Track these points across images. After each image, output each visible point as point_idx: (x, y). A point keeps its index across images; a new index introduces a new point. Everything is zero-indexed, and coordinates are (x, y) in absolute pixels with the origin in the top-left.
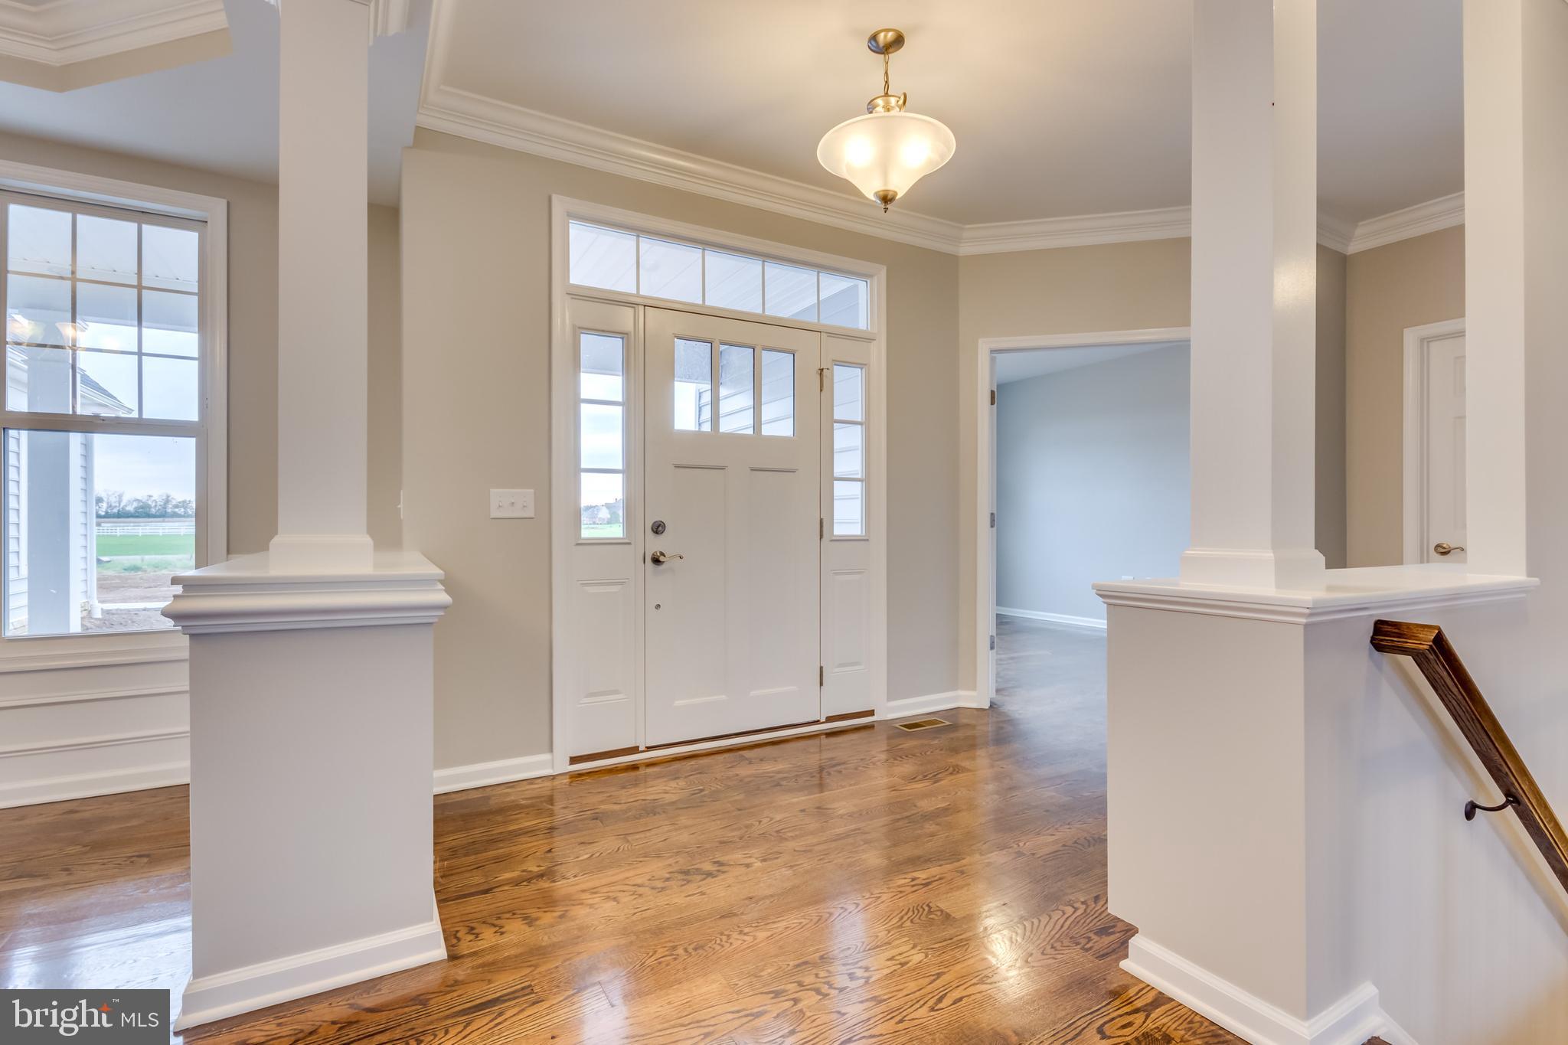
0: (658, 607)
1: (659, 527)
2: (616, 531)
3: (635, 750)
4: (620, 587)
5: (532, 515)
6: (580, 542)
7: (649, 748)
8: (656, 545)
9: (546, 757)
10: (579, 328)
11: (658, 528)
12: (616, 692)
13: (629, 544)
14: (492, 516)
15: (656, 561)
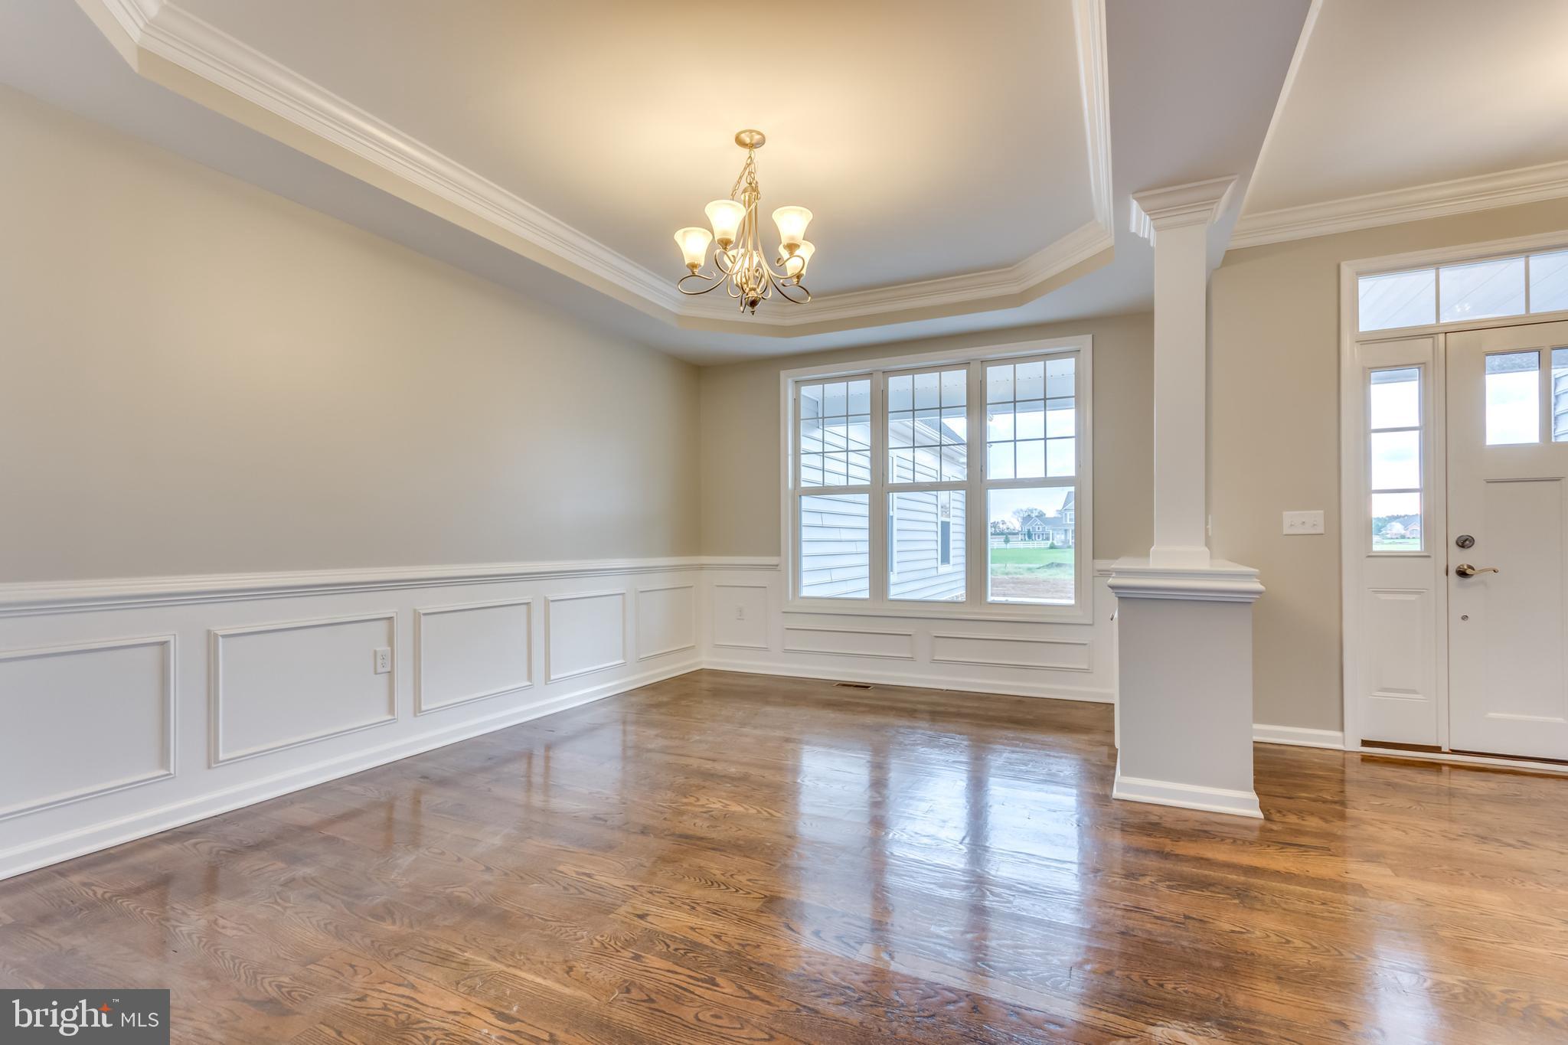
0: (1465, 618)
1: (1466, 540)
2: (1415, 545)
3: (1437, 749)
4: (1416, 596)
5: (1322, 531)
6: (1370, 554)
7: (1454, 752)
8: (1462, 558)
9: (1339, 734)
10: (1369, 368)
11: (1465, 543)
12: (1414, 692)
13: (1429, 557)
14: (1284, 533)
15: (1462, 574)
